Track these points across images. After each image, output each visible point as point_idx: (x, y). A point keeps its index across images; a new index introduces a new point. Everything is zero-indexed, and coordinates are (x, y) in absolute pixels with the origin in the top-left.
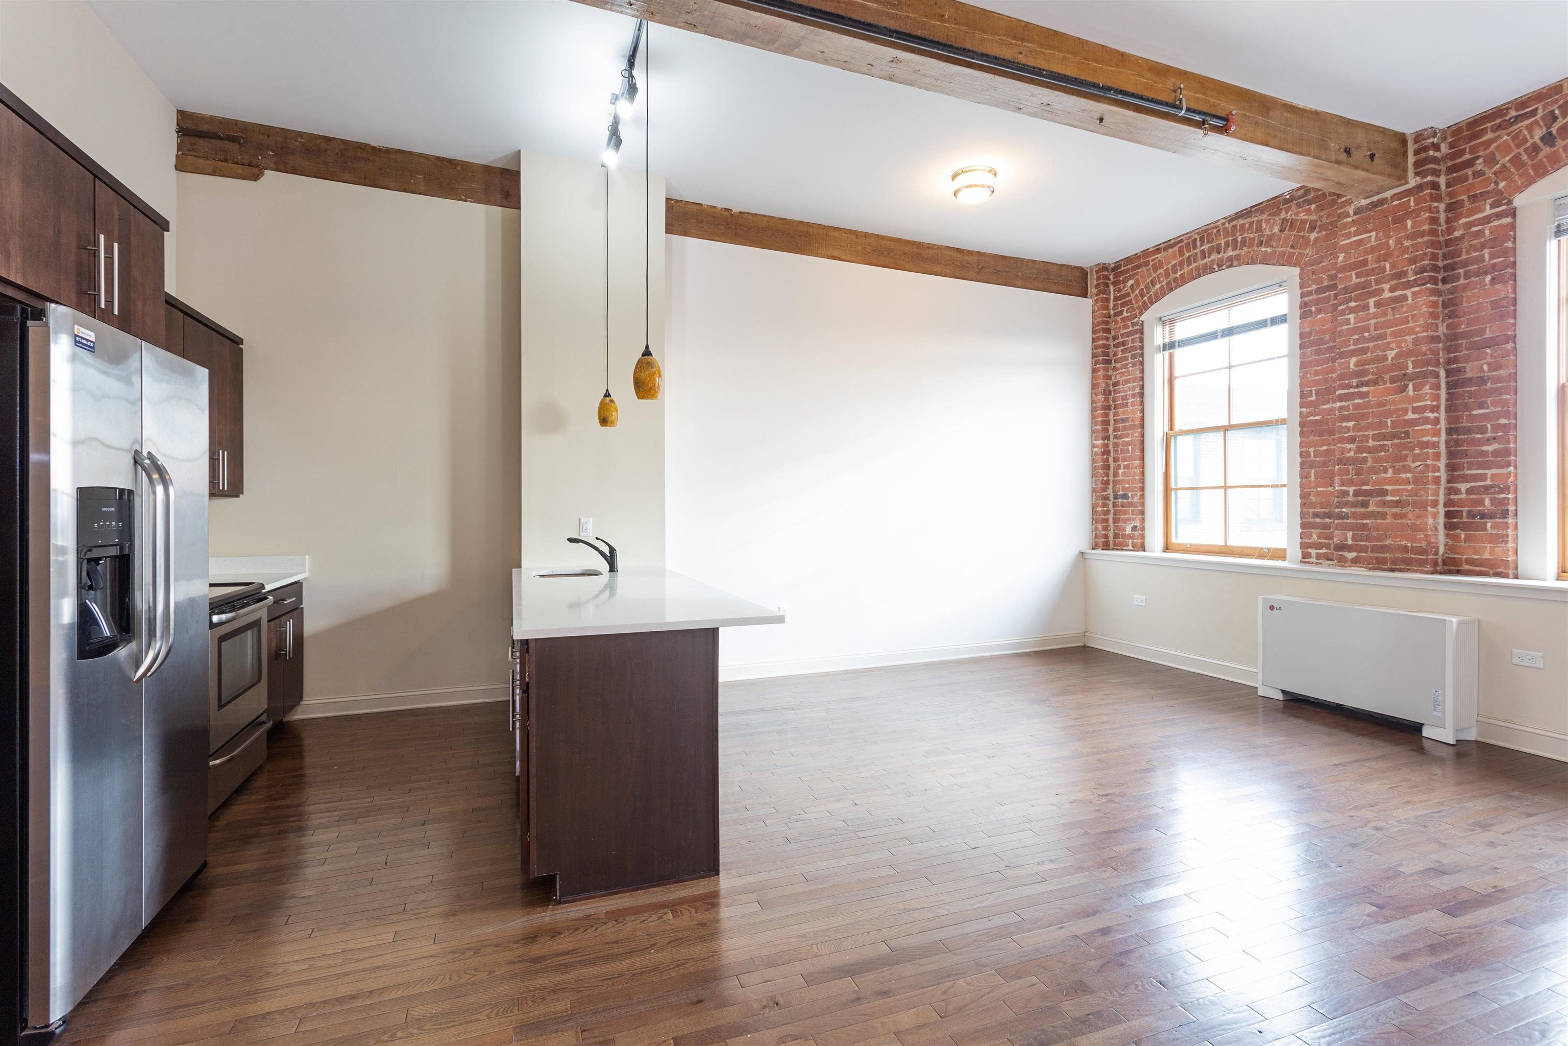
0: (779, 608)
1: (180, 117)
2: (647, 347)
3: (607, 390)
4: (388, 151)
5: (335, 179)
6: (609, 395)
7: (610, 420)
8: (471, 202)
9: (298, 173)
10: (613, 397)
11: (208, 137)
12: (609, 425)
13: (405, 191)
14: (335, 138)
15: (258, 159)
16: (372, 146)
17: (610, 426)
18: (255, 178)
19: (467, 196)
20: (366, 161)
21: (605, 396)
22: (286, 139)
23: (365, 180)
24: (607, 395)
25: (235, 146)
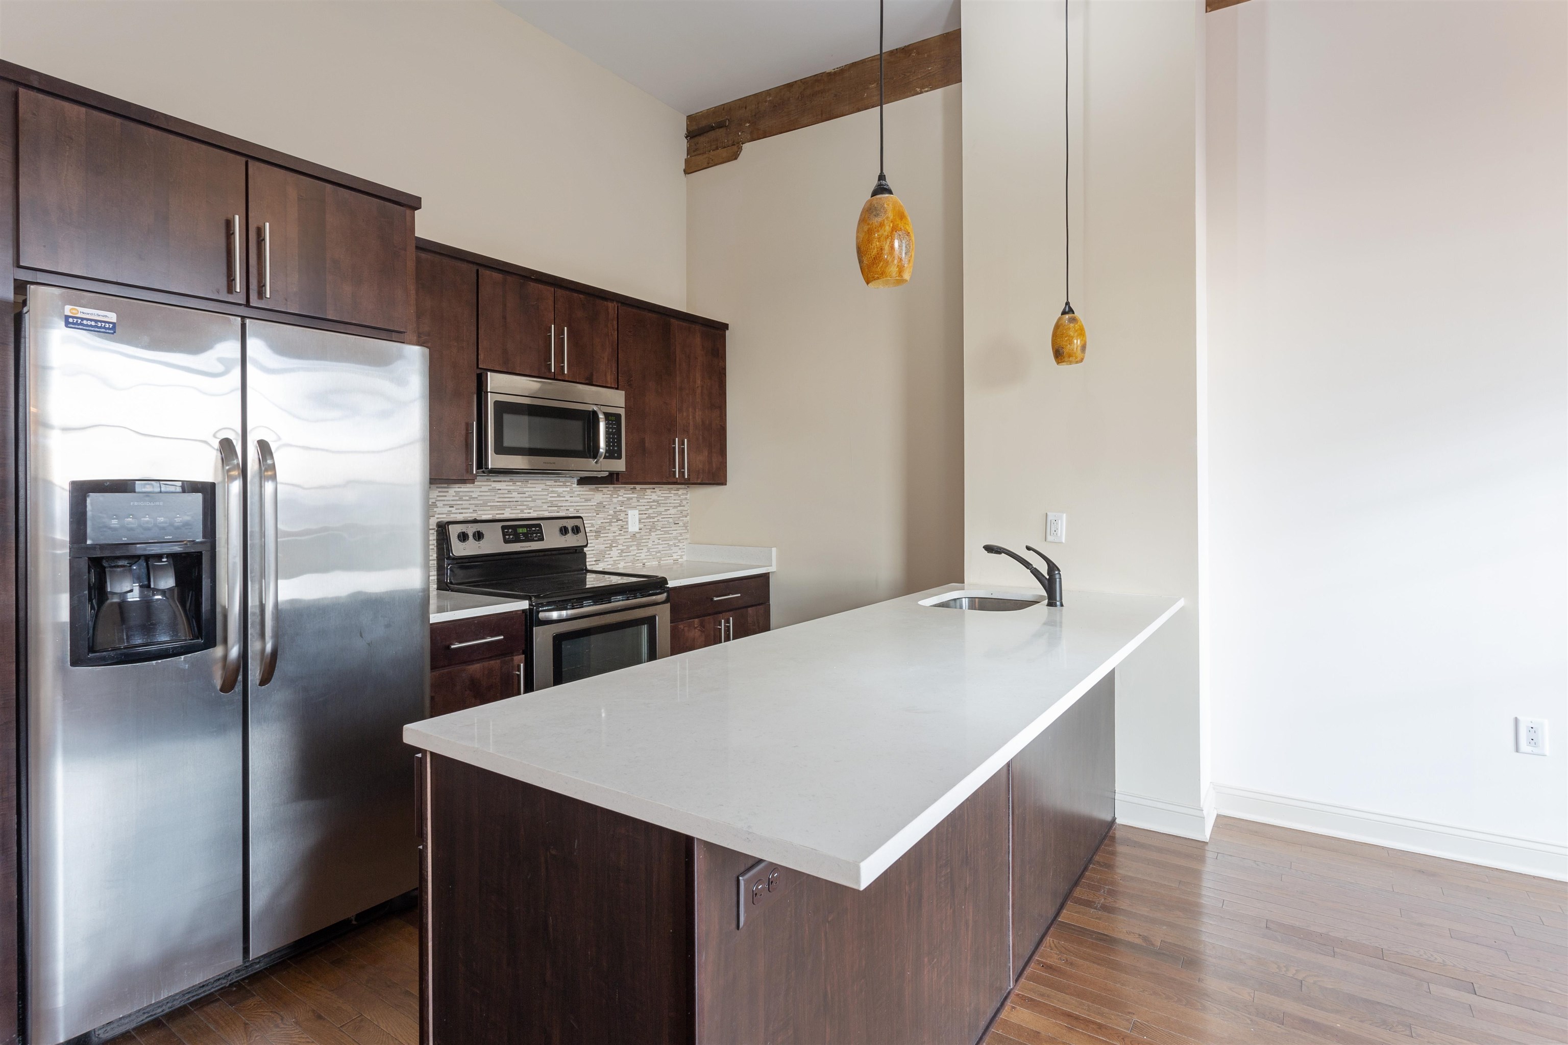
0: (1516, 720)
1: (688, 123)
2: (882, 177)
3: (1067, 303)
4: (842, 71)
5: (796, 127)
6: (1071, 311)
7: (1066, 351)
8: (927, 91)
9: (767, 135)
10: (1077, 314)
11: (705, 133)
12: (1066, 359)
13: (859, 110)
14: (796, 82)
15: (739, 136)
16: (828, 73)
17: (1071, 363)
18: (735, 156)
19: (922, 87)
20: (822, 93)
21: (1064, 313)
22: (758, 103)
23: (822, 116)
24: (1068, 310)
25: (721, 132)
